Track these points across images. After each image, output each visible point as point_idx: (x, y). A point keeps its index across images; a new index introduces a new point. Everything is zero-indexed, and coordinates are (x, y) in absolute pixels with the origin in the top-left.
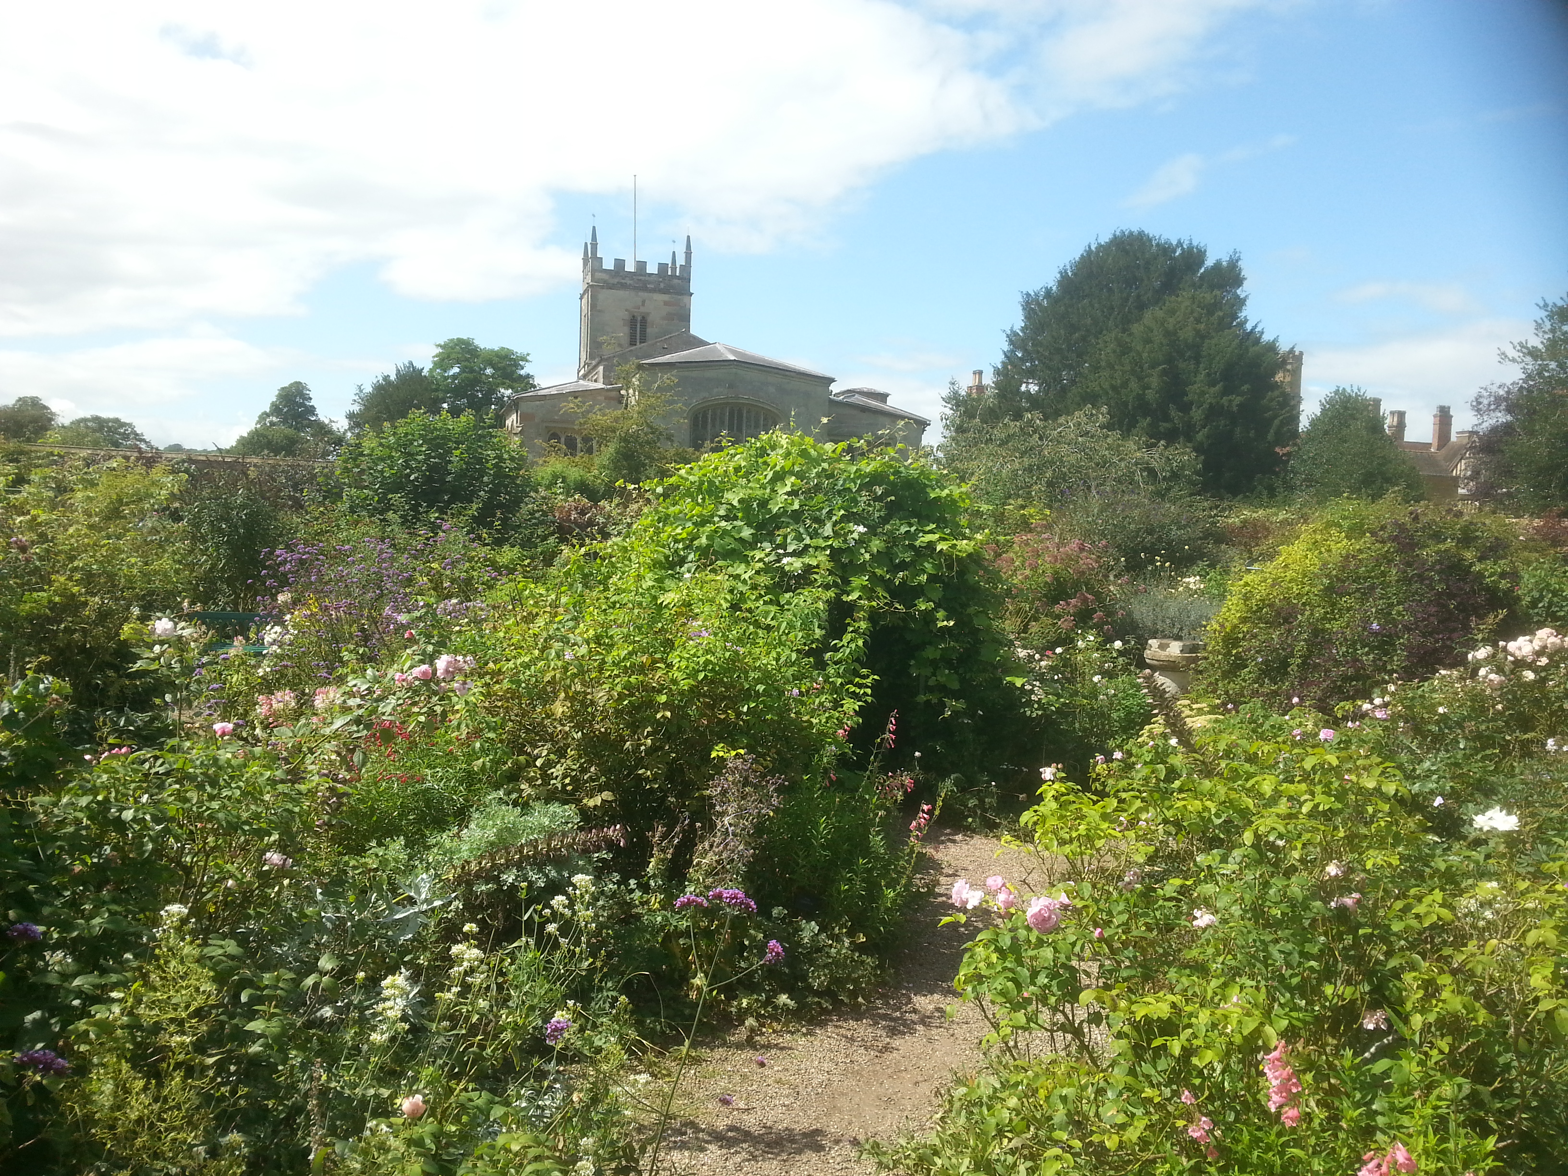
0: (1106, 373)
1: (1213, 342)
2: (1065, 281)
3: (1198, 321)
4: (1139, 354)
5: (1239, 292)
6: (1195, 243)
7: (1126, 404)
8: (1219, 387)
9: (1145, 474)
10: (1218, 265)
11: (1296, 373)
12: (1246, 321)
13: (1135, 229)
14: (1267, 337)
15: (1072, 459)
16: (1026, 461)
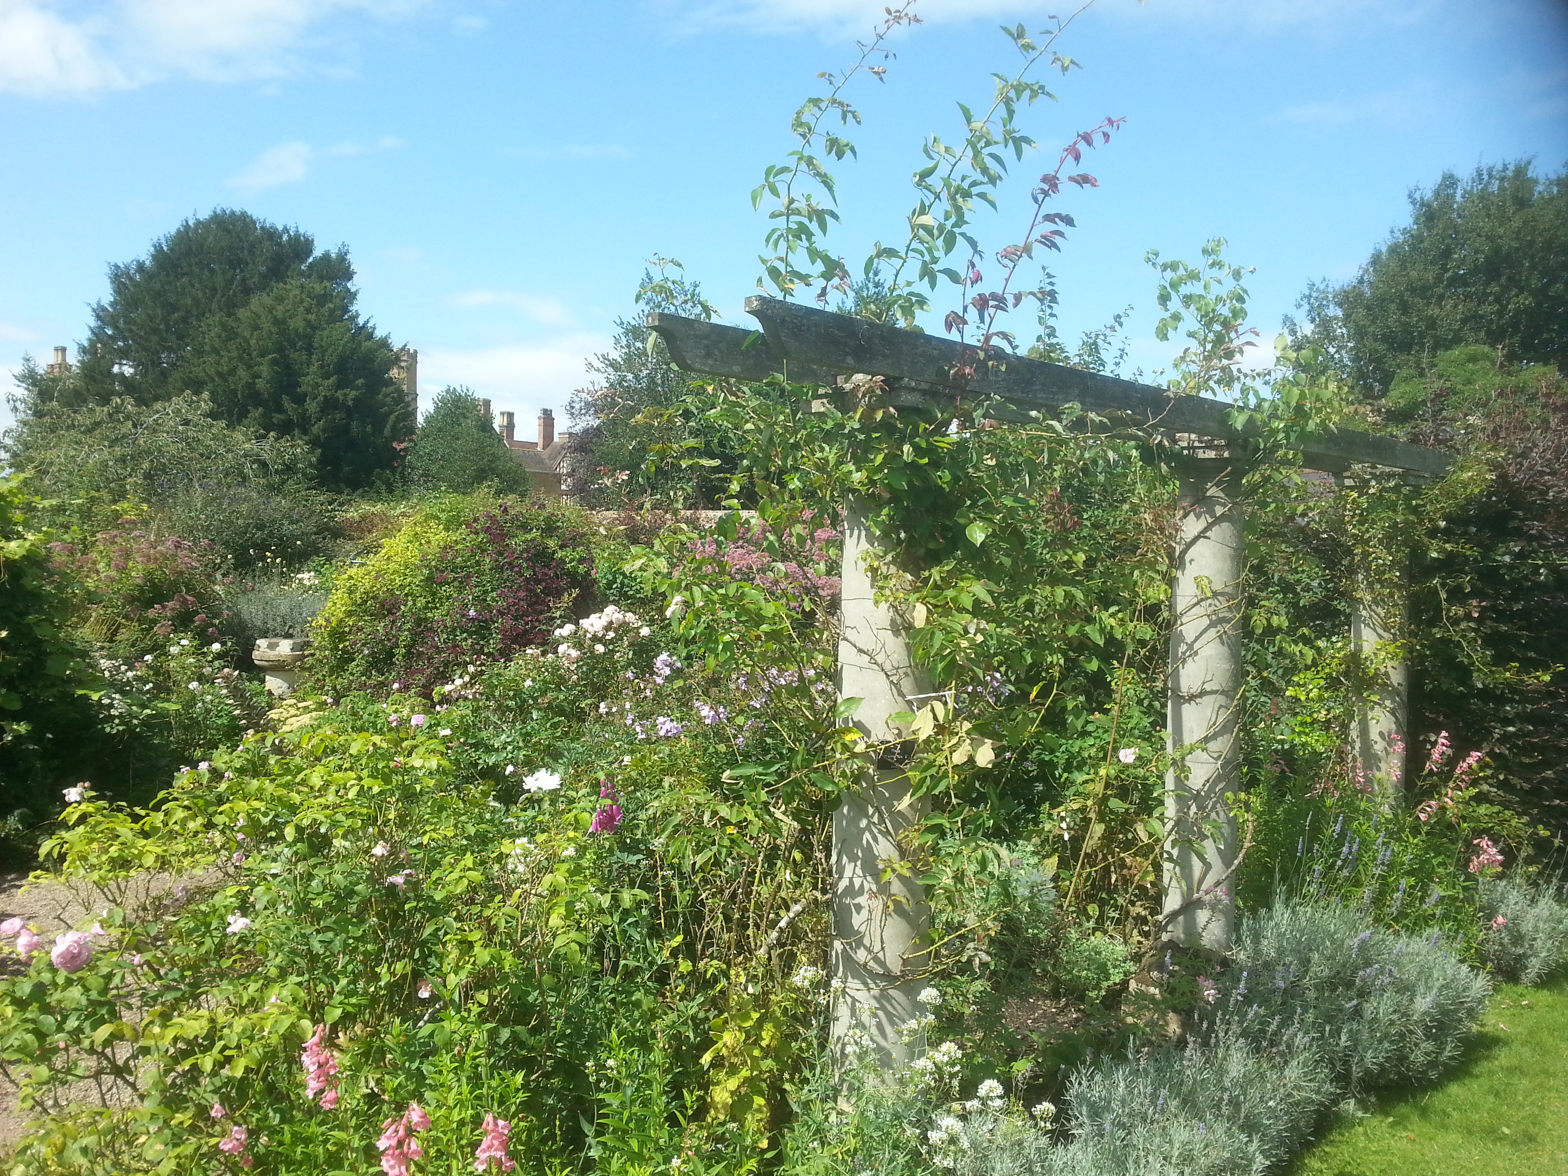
0: (212, 359)
1: (325, 333)
2: (159, 255)
3: (308, 311)
4: (247, 341)
5: (349, 285)
6: (302, 231)
7: (234, 392)
8: (333, 380)
9: (255, 466)
10: (326, 256)
11: (411, 370)
12: (357, 315)
13: (237, 209)
14: (379, 333)
15: (173, 449)
16: (118, 451)
